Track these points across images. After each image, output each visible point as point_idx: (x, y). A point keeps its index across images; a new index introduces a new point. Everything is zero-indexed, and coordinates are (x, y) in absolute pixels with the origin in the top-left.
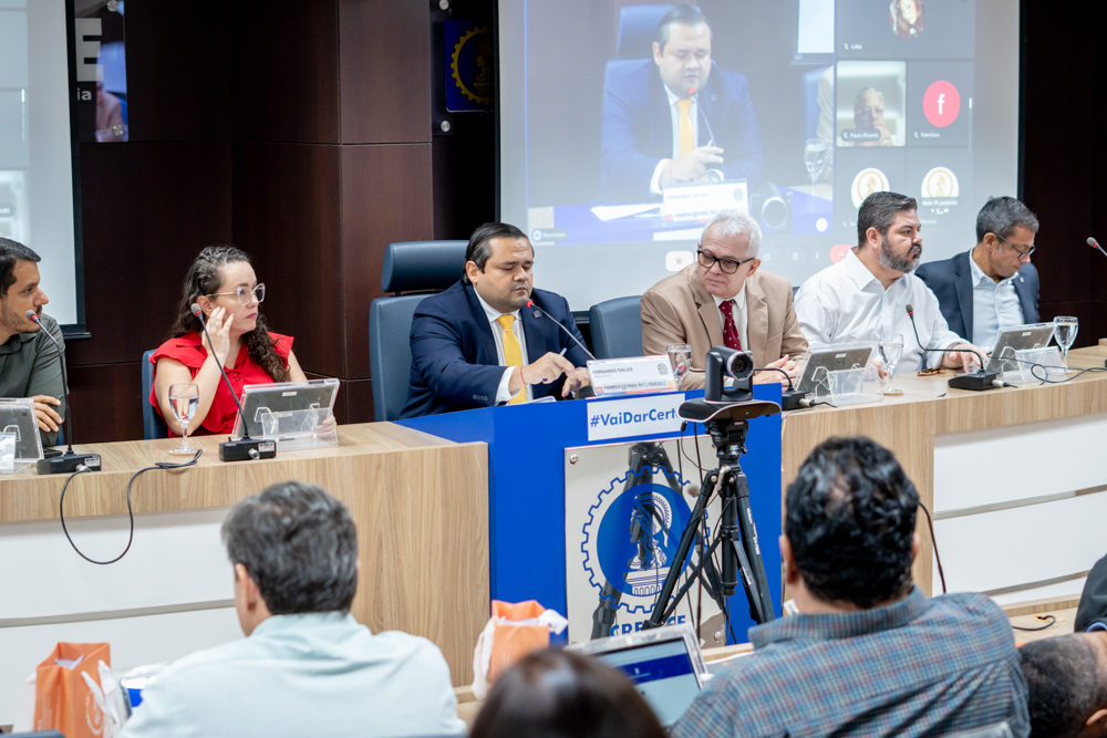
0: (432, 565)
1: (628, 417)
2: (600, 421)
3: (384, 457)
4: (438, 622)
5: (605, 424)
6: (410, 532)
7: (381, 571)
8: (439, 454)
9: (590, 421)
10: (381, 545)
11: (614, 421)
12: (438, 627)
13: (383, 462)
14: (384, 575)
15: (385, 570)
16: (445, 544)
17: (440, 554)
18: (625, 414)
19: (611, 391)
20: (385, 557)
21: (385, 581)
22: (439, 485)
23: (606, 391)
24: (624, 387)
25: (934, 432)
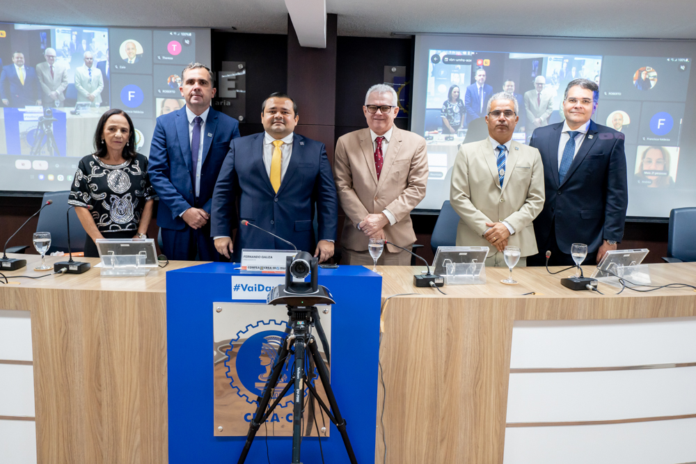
0: (133, 359)
1: (261, 288)
2: (241, 288)
3: (101, 293)
4: (136, 392)
5: (244, 290)
6: (118, 338)
7: (100, 358)
8: (136, 295)
9: (233, 287)
10: (99, 344)
11: (250, 289)
12: (136, 395)
13: (100, 296)
14: (102, 360)
15: (102, 358)
16: (141, 349)
17: (138, 353)
18: (259, 285)
19: (252, 270)
20: (102, 350)
21: (102, 364)
22: (136, 313)
23: (248, 270)
24: (262, 268)
25: (513, 318)
